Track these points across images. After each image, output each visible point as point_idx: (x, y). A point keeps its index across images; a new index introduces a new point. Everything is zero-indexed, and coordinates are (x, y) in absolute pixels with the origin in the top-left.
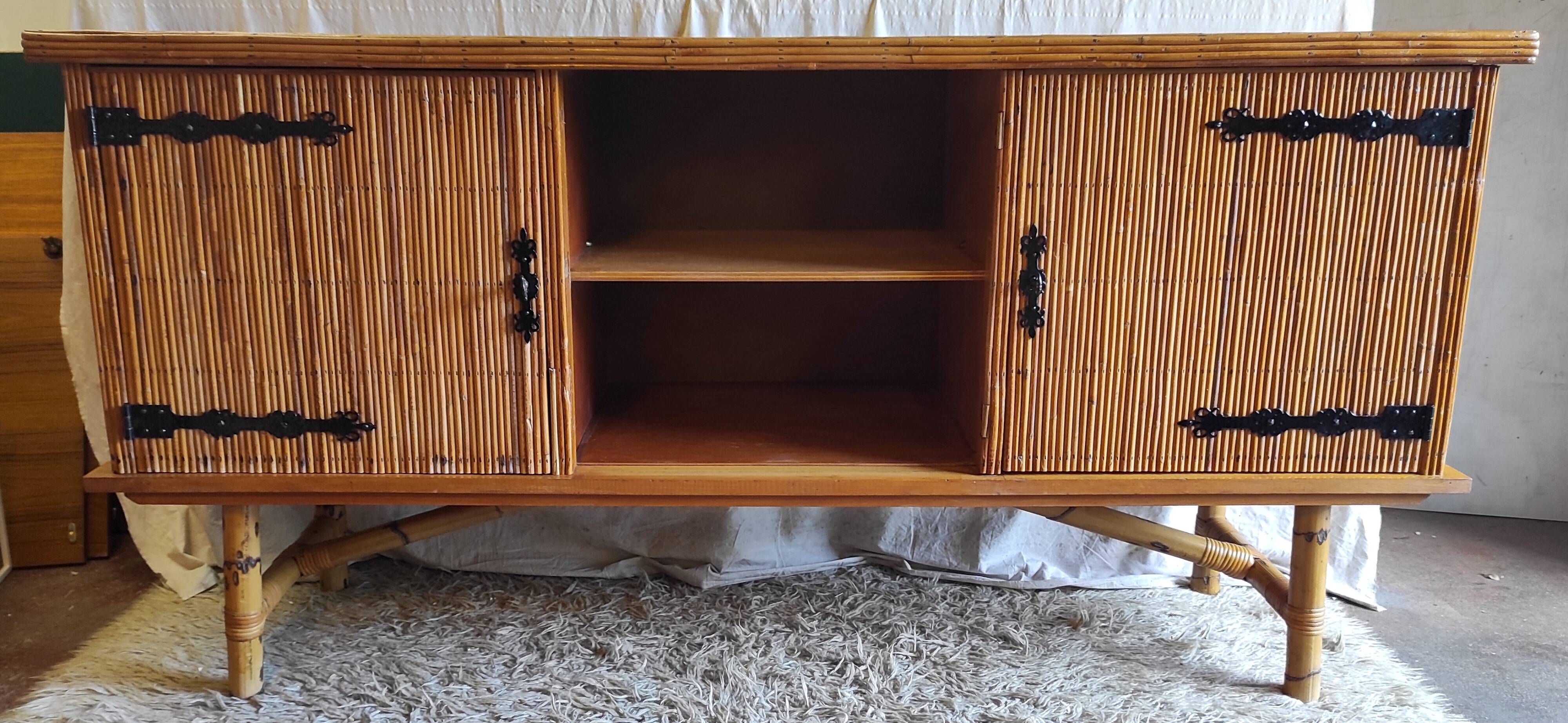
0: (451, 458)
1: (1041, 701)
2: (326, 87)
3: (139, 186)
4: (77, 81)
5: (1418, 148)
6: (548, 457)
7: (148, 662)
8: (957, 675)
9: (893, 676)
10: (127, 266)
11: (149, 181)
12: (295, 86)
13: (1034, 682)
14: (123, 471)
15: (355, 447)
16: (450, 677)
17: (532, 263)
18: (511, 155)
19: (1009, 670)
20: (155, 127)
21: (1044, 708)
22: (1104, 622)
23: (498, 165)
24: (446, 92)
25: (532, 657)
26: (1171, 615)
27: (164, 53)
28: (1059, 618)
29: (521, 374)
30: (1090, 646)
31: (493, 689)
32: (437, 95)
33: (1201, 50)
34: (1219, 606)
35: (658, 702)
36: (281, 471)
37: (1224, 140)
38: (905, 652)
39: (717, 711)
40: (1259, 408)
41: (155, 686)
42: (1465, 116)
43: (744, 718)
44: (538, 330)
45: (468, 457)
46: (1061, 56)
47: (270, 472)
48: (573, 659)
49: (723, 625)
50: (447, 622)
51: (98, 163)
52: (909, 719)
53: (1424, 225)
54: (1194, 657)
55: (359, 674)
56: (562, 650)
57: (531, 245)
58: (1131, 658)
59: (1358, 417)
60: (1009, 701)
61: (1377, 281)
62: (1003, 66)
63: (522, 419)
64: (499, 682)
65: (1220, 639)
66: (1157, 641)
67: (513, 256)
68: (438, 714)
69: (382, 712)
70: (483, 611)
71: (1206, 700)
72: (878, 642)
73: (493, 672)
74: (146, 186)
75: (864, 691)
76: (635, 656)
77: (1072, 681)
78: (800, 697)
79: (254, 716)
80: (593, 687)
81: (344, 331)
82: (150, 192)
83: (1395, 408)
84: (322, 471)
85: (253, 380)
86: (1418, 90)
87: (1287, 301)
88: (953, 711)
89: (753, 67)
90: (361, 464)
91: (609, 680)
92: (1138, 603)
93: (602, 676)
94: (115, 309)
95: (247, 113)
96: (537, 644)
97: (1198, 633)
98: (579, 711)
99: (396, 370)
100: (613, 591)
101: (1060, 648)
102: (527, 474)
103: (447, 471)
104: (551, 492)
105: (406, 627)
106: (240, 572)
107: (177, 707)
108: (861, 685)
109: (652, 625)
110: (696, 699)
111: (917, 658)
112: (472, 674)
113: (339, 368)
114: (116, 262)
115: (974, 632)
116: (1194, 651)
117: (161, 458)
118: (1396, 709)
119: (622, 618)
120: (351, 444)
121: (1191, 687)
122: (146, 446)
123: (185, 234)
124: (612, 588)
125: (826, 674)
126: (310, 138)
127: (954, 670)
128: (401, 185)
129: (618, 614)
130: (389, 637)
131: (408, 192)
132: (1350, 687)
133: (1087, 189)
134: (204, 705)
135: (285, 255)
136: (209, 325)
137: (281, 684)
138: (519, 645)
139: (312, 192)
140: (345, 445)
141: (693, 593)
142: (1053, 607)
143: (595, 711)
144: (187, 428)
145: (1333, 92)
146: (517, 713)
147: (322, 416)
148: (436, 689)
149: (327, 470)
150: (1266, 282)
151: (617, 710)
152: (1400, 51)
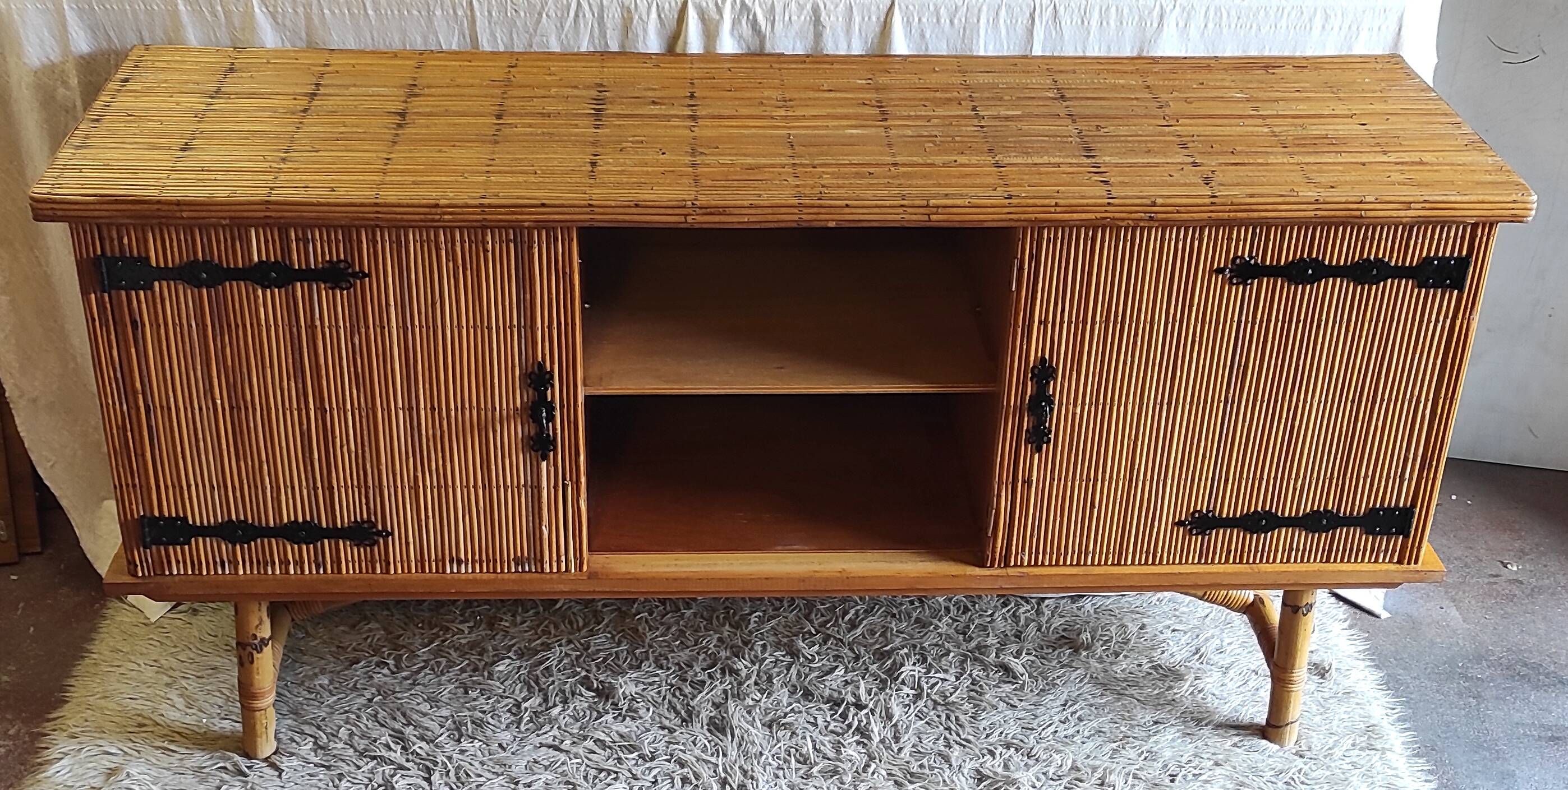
0: (467, 560)
1: (1033, 753)
2: (341, 238)
3: (151, 325)
4: (85, 232)
5: (1416, 290)
6: (563, 558)
7: (148, 712)
8: (957, 718)
9: (894, 720)
10: (140, 396)
11: (161, 321)
12: (310, 237)
13: (1030, 726)
14: (140, 574)
15: (372, 551)
16: (458, 729)
17: (549, 391)
18: (528, 297)
19: (1007, 712)
20: (165, 274)
21: (1037, 759)
23: (515, 307)
24: (462, 242)
25: (536, 700)
26: (1174, 631)
27: (178, 214)
28: (1062, 636)
29: (537, 487)
30: (1088, 676)
31: (505, 745)
32: (453, 245)
33: (1211, 212)
35: (669, 761)
36: (299, 572)
37: (1231, 284)
38: (906, 690)
39: (725, 770)
40: (1252, 510)
41: (165, 742)
42: (1463, 263)
43: (752, 778)
44: (555, 450)
45: (484, 558)
46: (1075, 215)
47: (287, 572)
48: (577, 702)
49: (722, 653)
51: (108, 306)
52: (908, 776)
53: (1417, 356)
54: (1187, 691)
55: (366, 726)
56: (564, 691)
57: (548, 376)
58: (1127, 692)
59: (1345, 518)
60: (1004, 751)
61: (1369, 405)
62: (1019, 223)
63: (537, 525)
64: (508, 735)
65: (1216, 665)
66: (1155, 668)
67: (529, 386)
68: (458, 779)
69: (403, 777)
70: (473, 635)
71: (1189, 747)
72: (879, 676)
73: (500, 721)
74: (159, 326)
75: (865, 741)
76: (639, 699)
77: (1066, 724)
78: (804, 751)
79: (279, 781)
80: (603, 741)
81: (360, 452)
82: (162, 331)
83: (1379, 510)
84: (340, 571)
85: (269, 494)
86: (1420, 241)
87: (1283, 421)
88: (951, 765)
89: (772, 225)
90: (378, 565)
91: (617, 732)
93: (609, 728)
94: (129, 434)
95: (261, 262)
96: (537, 683)
97: (1197, 656)
98: (593, 773)
99: (412, 484)
101: (1058, 681)
102: (543, 572)
103: (463, 571)
104: (566, 588)
105: (398, 659)
106: (255, 652)
107: (198, 771)
108: (863, 732)
109: (651, 656)
110: (705, 755)
111: (918, 697)
112: (481, 726)
113: (355, 483)
114: (128, 392)
115: (975, 658)
116: (1188, 683)
117: (178, 562)
118: (1364, 753)
119: (619, 644)
120: (368, 549)
121: (1178, 731)
122: (163, 552)
123: (199, 367)
125: (828, 718)
126: (325, 282)
127: (953, 711)
128: (417, 323)
129: (613, 638)
130: (384, 676)
131: (424, 330)
133: (1097, 326)
134: (227, 768)
135: (300, 386)
136: (224, 447)
137: (293, 740)
138: (520, 685)
139: (327, 330)
140: (362, 550)
142: (1057, 622)
143: (609, 772)
144: (204, 537)
145: (1338, 242)
146: (534, 777)
147: (339, 526)
148: (450, 747)
149: (344, 571)
150: (1265, 404)
151: (630, 771)
152: (1402, 213)
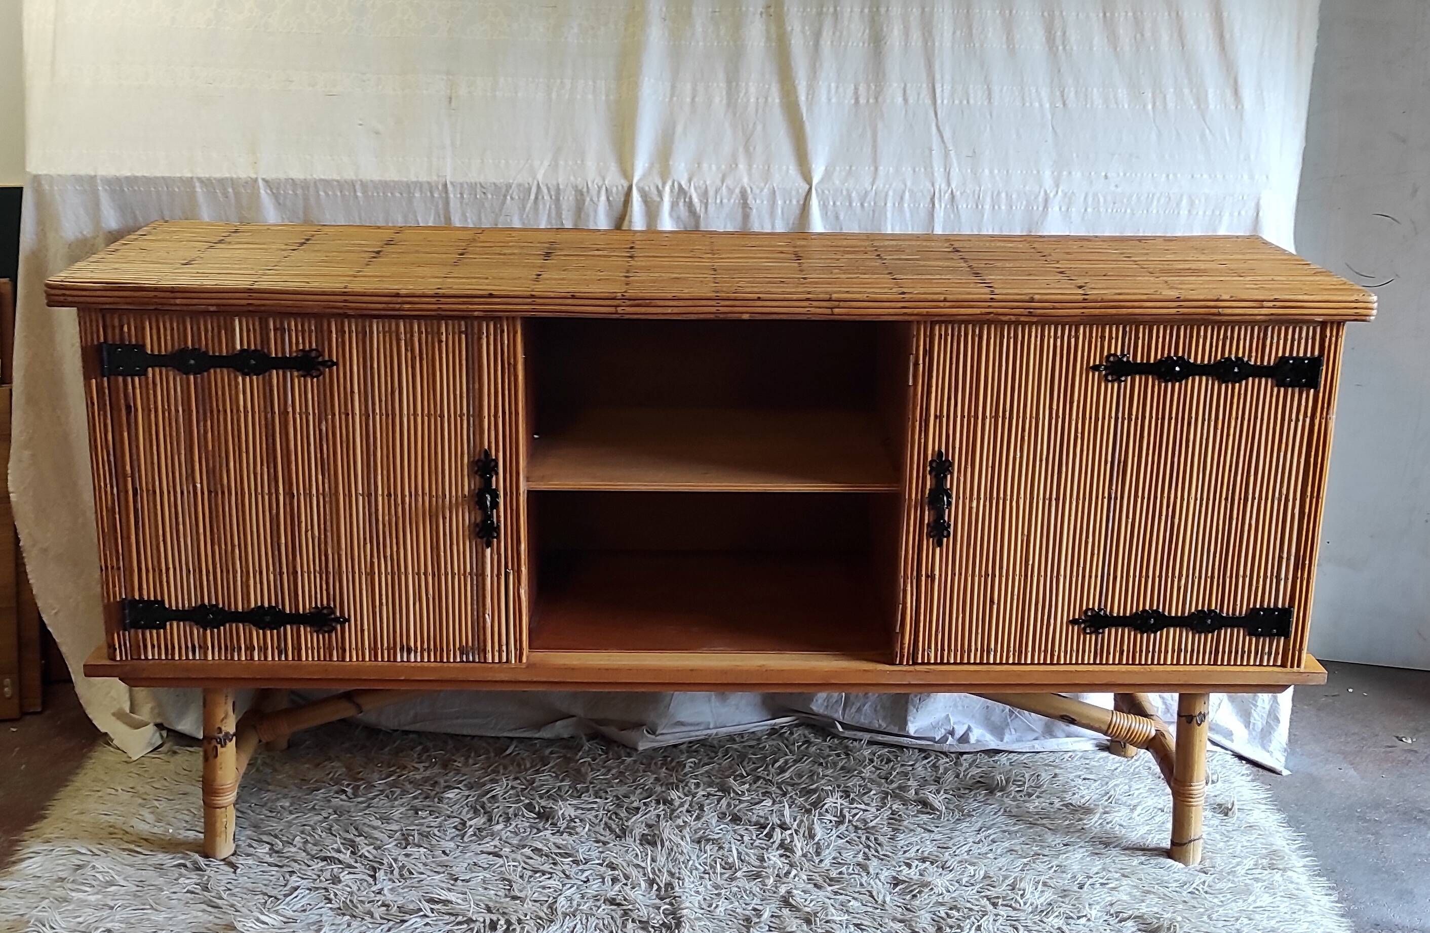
0: (416, 648)
1: (948, 865)
2: (313, 328)
3: (143, 410)
4: (91, 321)
5: (1276, 390)
6: (504, 648)
7: (119, 824)
8: (876, 839)
9: (816, 840)
10: (129, 479)
11: (152, 406)
12: (286, 327)
13: (945, 846)
14: (118, 658)
15: (330, 638)
16: (406, 839)
17: (494, 479)
18: (477, 386)
19: (924, 835)
20: (159, 361)
21: (951, 871)
22: (1019, 786)
23: (465, 395)
24: (420, 333)
25: (480, 821)
26: (1084, 779)
27: (172, 301)
28: (979, 782)
29: (481, 575)
30: (1002, 810)
31: (448, 852)
32: (412, 336)
33: (1085, 309)
34: (1132, 770)
35: (601, 865)
36: (263, 660)
37: (1107, 381)
38: (829, 817)
39: (654, 873)
40: (1141, 609)
41: (132, 847)
42: (1315, 363)
43: (679, 879)
44: (498, 537)
45: (432, 647)
46: (962, 311)
47: (252, 659)
48: (519, 822)
49: (658, 789)
50: (394, 785)
51: (107, 391)
52: (827, 880)
53: (1282, 453)
54: (1096, 822)
55: (321, 836)
56: (508, 814)
57: (493, 464)
58: (1039, 823)
59: (1228, 617)
60: (920, 865)
61: (1242, 501)
62: (913, 318)
63: (481, 614)
64: (452, 845)
65: (1124, 804)
66: (1066, 805)
67: (476, 473)
68: (401, 875)
69: (349, 873)
70: (428, 773)
71: (1098, 863)
72: (805, 807)
73: (446, 835)
74: (150, 411)
75: (788, 854)
76: (577, 820)
77: (980, 845)
78: (730, 860)
79: (233, 876)
80: (540, 850)
81: (323, 537)
82: (153, 415)
83: (1260, 610)
84: (300, 659)
85: (239, 581)
86: (1275, 341)
87: (1163, 518)
88: (868, 873)
89: (693, 317)
90: (335, 653)
91: (554, 844)
92: (1055, 767)
93: (547, 840)
94: (117, 516)
95: (242, 350)
96: (483, 808)
97: (1106, 798)
98: (530, 873)
99: (368, 570)
100: (551, 753)
101: (974, 813)
102: (485, 662)
103: (413, 660)
104: (507, 679)
105: (356, 789)
106: (219, 746)
107: (159, 867)
108: (786, 849)
109: (591, 789)
110: (635, 861)
111: (841, 822)
112: (427, 837)
113: (317, 568)
114: (119, 475)
115: (895, 796)
116: (1098, 815)
117: (153, 646)
118: (1266, 872)
119: (562, 781)
120: (327, 635)
121: (1087, 852)
122: (140, 636)
123: (183, 452)
124: (550, 750)
125: (754, 838)
126: (298, 371)
127: (873, 834)
128: (378, 411)
129: (557, 776)
130: (342, 800)
131: (384, 417)
132: (1230, 851)
133: (988, 421)
134: (185, 866)
135: (272, 471)
136: (201, 530)
137: (250, 846)
138: (467, 809)
139: (298, 416)
140: (321, 636)
141: (629, 755)
142: (974, 771)
143: (544, 873)
144: (179, 620)
145: (1201, 341)
146: (474, 875)
147: (301, 611)
148: (396, 852)
149: (304, 659)
150: (1145, 501)
151: (563, 872)
152: (1256, 311)
